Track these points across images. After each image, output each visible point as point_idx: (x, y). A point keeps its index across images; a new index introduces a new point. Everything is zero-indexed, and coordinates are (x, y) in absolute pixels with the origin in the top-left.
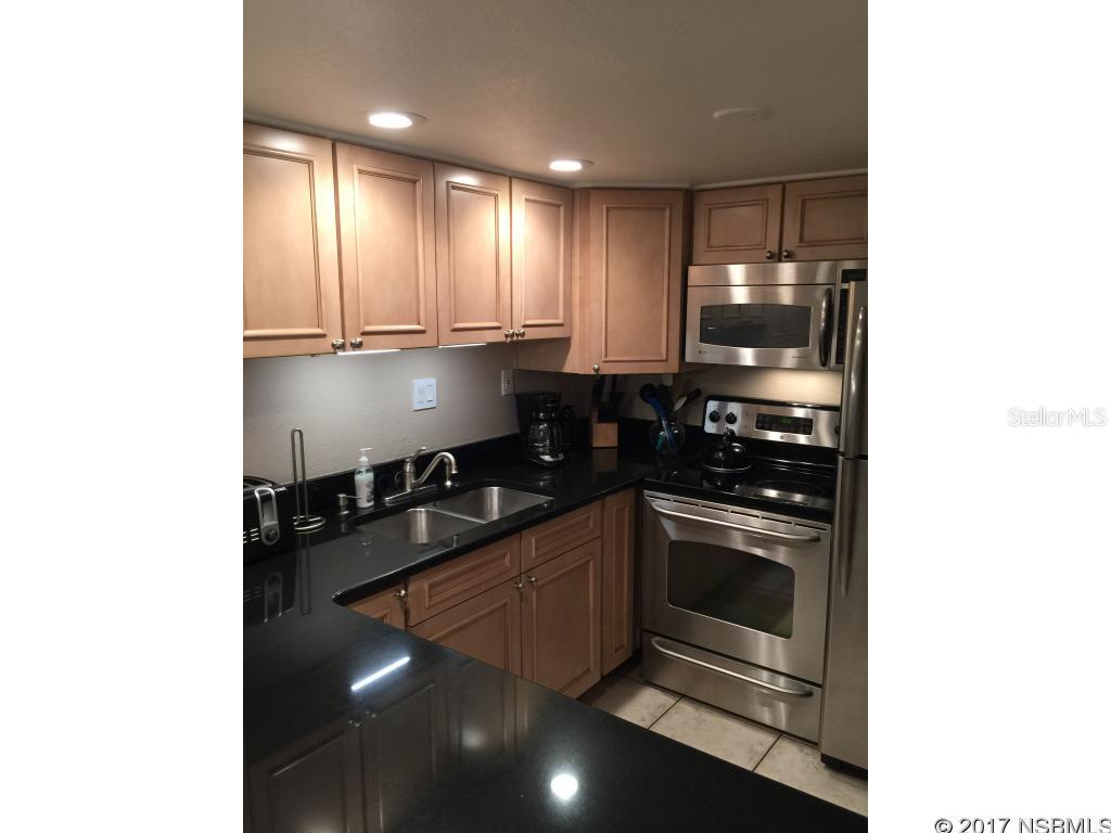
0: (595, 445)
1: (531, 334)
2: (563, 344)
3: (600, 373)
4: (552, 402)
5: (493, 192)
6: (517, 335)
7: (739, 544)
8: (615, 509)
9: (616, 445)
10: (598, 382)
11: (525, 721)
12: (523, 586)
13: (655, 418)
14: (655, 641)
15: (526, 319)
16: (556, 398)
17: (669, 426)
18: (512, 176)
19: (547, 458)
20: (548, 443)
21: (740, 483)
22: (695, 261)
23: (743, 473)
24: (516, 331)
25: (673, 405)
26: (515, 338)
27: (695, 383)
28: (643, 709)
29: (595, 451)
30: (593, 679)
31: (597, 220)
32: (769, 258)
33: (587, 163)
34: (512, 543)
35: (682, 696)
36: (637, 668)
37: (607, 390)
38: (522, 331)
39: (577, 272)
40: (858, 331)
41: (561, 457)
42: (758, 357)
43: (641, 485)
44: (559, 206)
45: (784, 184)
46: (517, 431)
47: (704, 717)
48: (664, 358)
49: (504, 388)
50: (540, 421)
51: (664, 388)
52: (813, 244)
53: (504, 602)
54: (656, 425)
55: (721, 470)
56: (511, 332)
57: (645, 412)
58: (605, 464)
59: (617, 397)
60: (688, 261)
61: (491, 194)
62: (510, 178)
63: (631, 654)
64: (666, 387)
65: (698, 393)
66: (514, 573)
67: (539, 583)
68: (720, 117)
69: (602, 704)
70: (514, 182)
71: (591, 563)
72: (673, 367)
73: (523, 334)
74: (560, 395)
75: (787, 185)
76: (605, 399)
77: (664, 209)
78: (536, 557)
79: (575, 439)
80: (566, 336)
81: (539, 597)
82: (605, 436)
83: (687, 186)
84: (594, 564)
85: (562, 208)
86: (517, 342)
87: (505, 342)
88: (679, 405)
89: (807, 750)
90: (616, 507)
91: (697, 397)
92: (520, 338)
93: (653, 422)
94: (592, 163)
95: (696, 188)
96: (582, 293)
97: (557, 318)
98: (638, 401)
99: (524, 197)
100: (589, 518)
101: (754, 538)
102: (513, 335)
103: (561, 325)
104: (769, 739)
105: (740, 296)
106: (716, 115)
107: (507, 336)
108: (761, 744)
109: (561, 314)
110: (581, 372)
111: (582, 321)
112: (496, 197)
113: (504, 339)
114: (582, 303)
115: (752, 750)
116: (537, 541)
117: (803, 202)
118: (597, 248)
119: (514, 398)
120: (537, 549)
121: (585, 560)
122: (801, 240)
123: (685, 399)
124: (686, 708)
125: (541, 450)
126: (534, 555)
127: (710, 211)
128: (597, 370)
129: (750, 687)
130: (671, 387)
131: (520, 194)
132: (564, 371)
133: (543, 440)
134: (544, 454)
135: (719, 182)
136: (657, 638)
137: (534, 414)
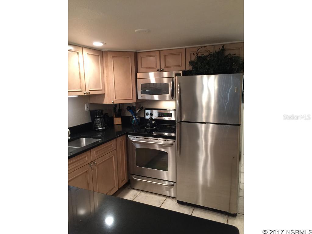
0: (115, 124)
1: (92, 93)
2: (103, 95)
3: (114, 103)
4: (101, 112)
5: (77, 51)
6: (88, 93)
7: (157, 148)
8: (120, 141)
9: (121, 124)
10: (114, 106)
11: (97, 204)
12: (92, 165)
13: (131, 115)
14: (133, 177)
15: (90, 88)
16: (102, 111)
17: (135, 117)
18: (83, 47)
19: (100, 128)
20: (100, 124)
21: (155, 132)
22: (139, 72)
23: (155, 129)
24: (87, 92)
25: (136, 111)
26: (87, 94)
27: (142, 105)
28: (131, 195)
29: (115, 126)
30: (116, 189)
31: (110, 60)
32: (157, 71)
33: (104, 43)
34: (88, 153)
35: (141, 191)
36: (129, 185)
37: (118, 108)
38: (89, 92)
39: (105, 75)
40: (178, 89)
41: (104, 128)
42: (159, 97)
43: (127, 134)
44: (98, 56)
45: (160, 51)
46: (91, 121)
47: (147, 196)
48: (132, 98)
49: (86, 109)
50: (98, 118)
51: (133, 107)
52: (168, 67)
53: (87, 170)
54: (132, 117)
55: (149, 128)
56: (85, 92)
57: (129, 114)
58: (118, 129)
59: (120, 110)
60: (137, 71)
61: (76, 52)
62: (82, 47)
63: (127, 181)
64: (134, 107)
65: (143, 108)
66: (89, 161)
67: (97, 164)
68: (137, 31)
69: (119, 196)
70: (83, 48)
71: (114, 157)
72: (134, 101)
73: (89, 93)
74: (103, 110)
75: (161, 51)
76: (117, 111)
77: (129, 57)
78: (96, 157)
79: (109, 123)
80: (104, 93)
81: (98, 168)
82: (118, 121)
83: (135, 51)
84: (115, 157)
85: (99, 57)
86: (88, 95)
87: (84, 95)
88: (137, 112)
89: (174, 200)
90: (120, 140)
91: (142, 109)
92: (88, 94)
93: (131, 117)
94: (106, 44)
95: (137, 51)
96: (107, 80)
97: (100, 88)
98: (127, 111)
99: (87, 53)
100: (112, 144)
101: (161, 146)
102: (86, 93)
103: (102, 90)
104: (164, 198)
105: (153, 81)
106: (136, 31)
107: (84, 94)
108: (162, 200)
109: (101, 87)
110: (108, 103)
111: (108, 89)
112: (78, 53)
113: (83, 94)
114: (107, 84)
115: (159, 202)
116: (96, 152)
117: (165, 56)
118: (111, 68)
119: (89, 112)
120: (96, 154)
121: (111, 156)
122: (165, 66)
123: (139, 110)
124: (143, 194)
125: (98, 126)
126: (95, 156)
127: (142, 58)
128: (113, 103)
129: (163, 186)
130: (135, 107)
131: (86, 52)
132: (104, 103)
133: (99, 123)
134: (99, 127)
135: (144, 50)
136: (134, 176)
137: (95, 116)
